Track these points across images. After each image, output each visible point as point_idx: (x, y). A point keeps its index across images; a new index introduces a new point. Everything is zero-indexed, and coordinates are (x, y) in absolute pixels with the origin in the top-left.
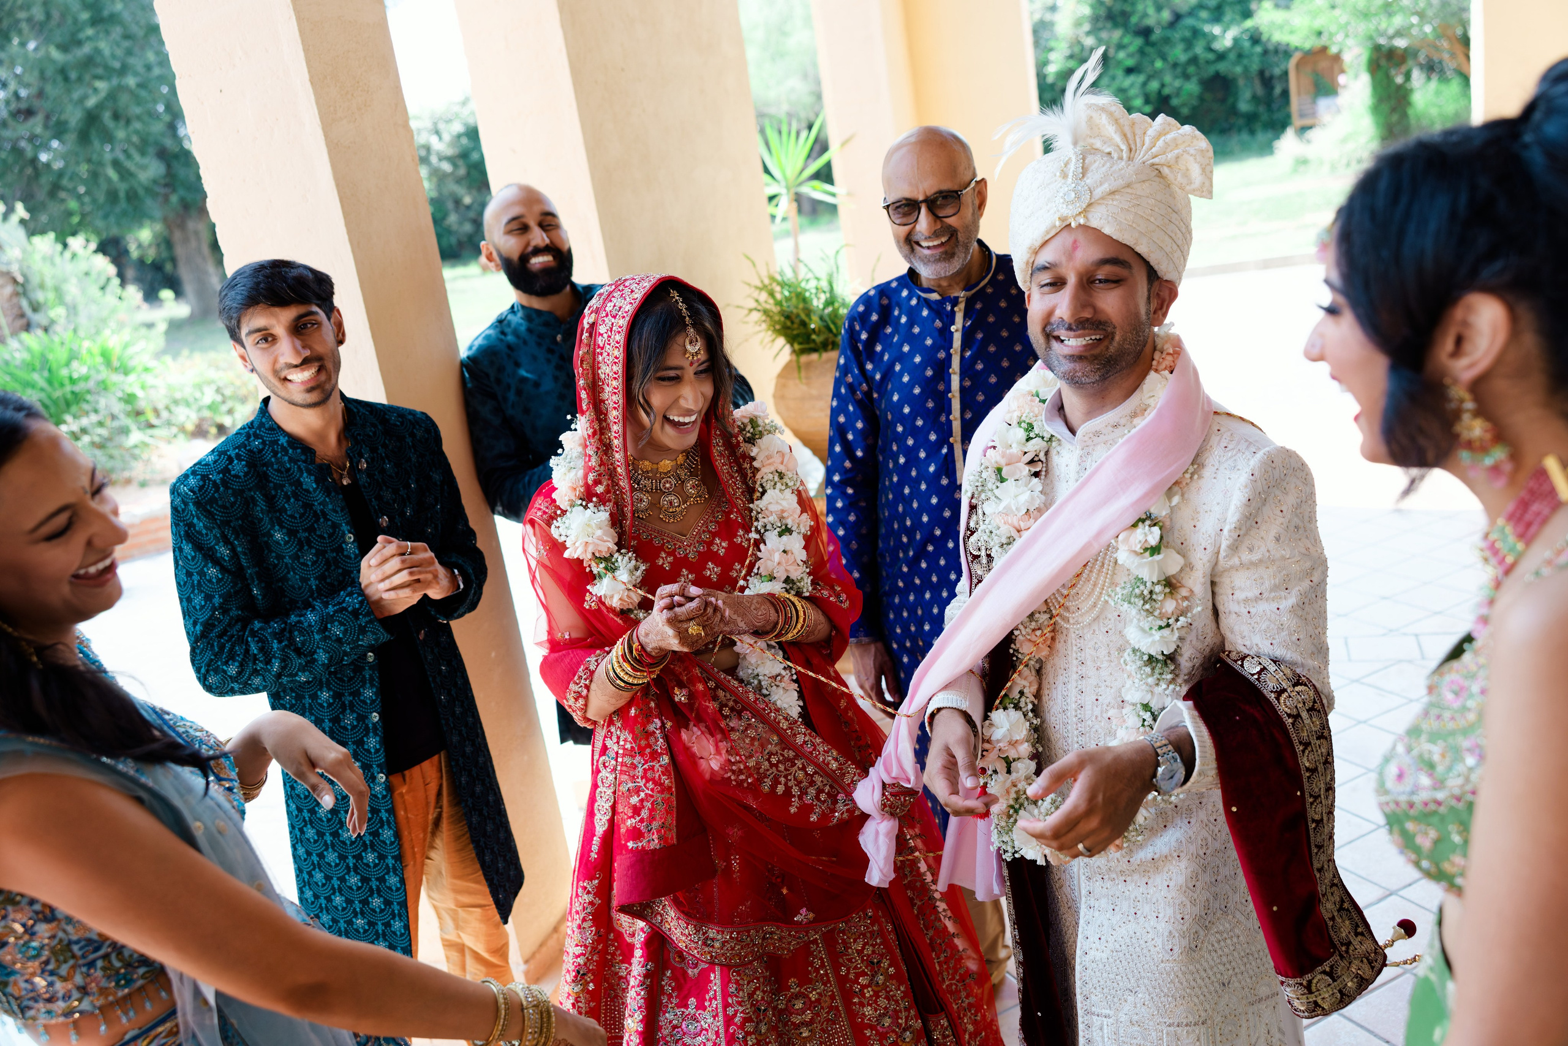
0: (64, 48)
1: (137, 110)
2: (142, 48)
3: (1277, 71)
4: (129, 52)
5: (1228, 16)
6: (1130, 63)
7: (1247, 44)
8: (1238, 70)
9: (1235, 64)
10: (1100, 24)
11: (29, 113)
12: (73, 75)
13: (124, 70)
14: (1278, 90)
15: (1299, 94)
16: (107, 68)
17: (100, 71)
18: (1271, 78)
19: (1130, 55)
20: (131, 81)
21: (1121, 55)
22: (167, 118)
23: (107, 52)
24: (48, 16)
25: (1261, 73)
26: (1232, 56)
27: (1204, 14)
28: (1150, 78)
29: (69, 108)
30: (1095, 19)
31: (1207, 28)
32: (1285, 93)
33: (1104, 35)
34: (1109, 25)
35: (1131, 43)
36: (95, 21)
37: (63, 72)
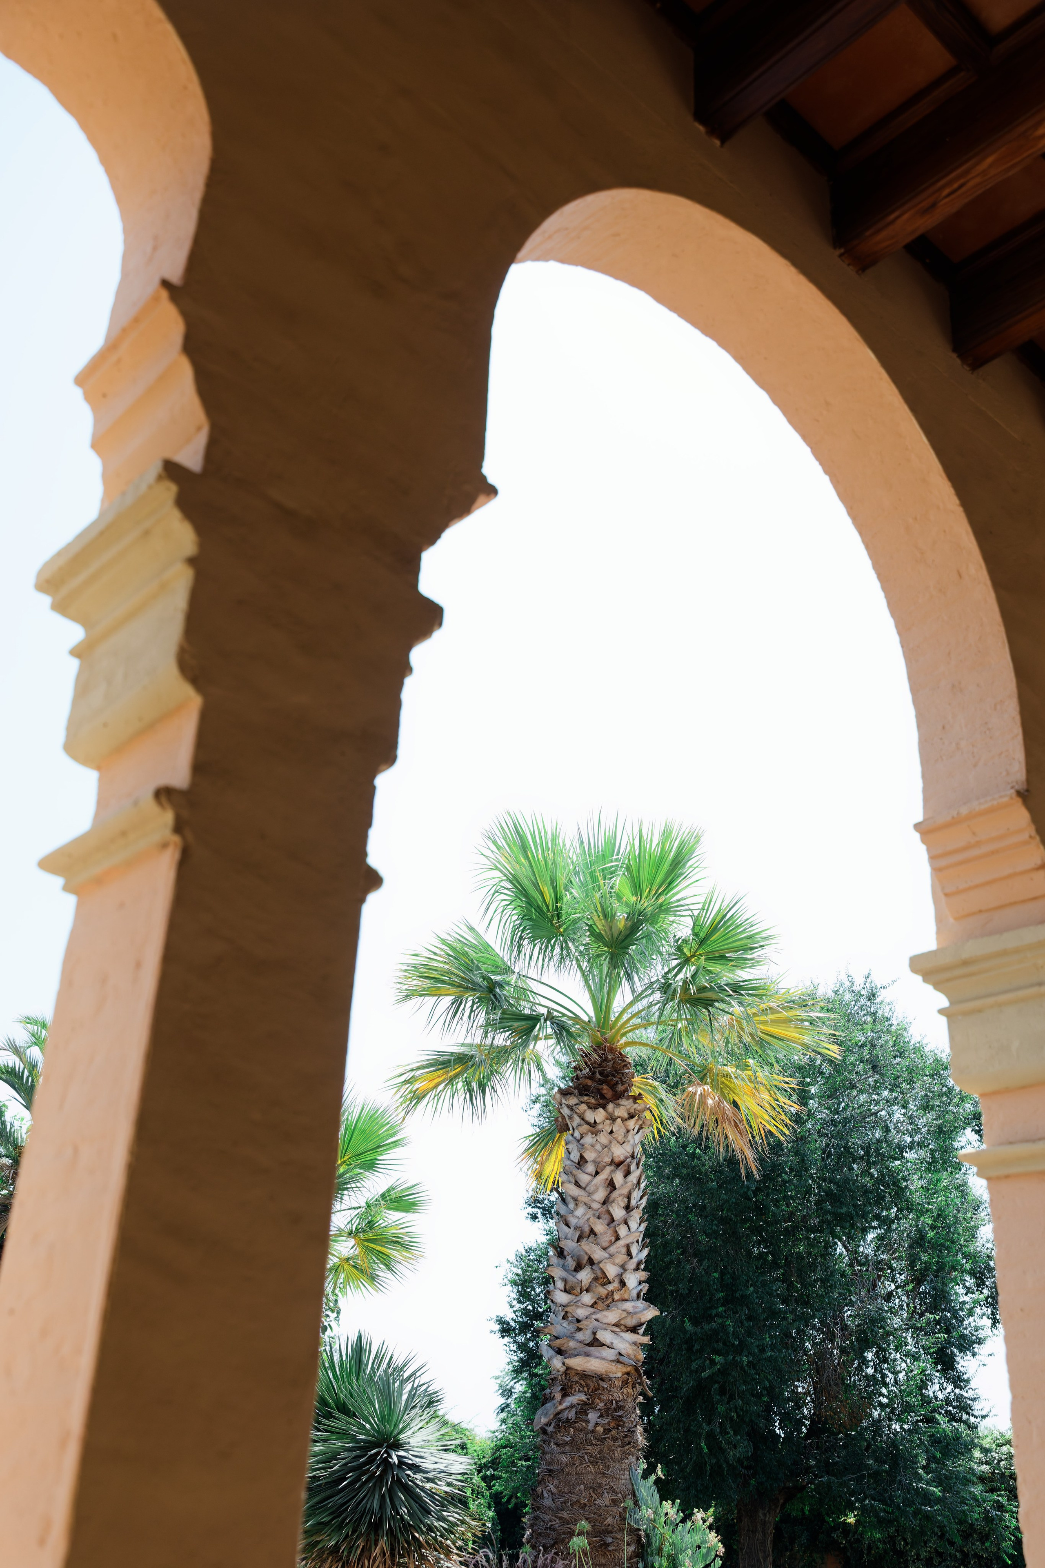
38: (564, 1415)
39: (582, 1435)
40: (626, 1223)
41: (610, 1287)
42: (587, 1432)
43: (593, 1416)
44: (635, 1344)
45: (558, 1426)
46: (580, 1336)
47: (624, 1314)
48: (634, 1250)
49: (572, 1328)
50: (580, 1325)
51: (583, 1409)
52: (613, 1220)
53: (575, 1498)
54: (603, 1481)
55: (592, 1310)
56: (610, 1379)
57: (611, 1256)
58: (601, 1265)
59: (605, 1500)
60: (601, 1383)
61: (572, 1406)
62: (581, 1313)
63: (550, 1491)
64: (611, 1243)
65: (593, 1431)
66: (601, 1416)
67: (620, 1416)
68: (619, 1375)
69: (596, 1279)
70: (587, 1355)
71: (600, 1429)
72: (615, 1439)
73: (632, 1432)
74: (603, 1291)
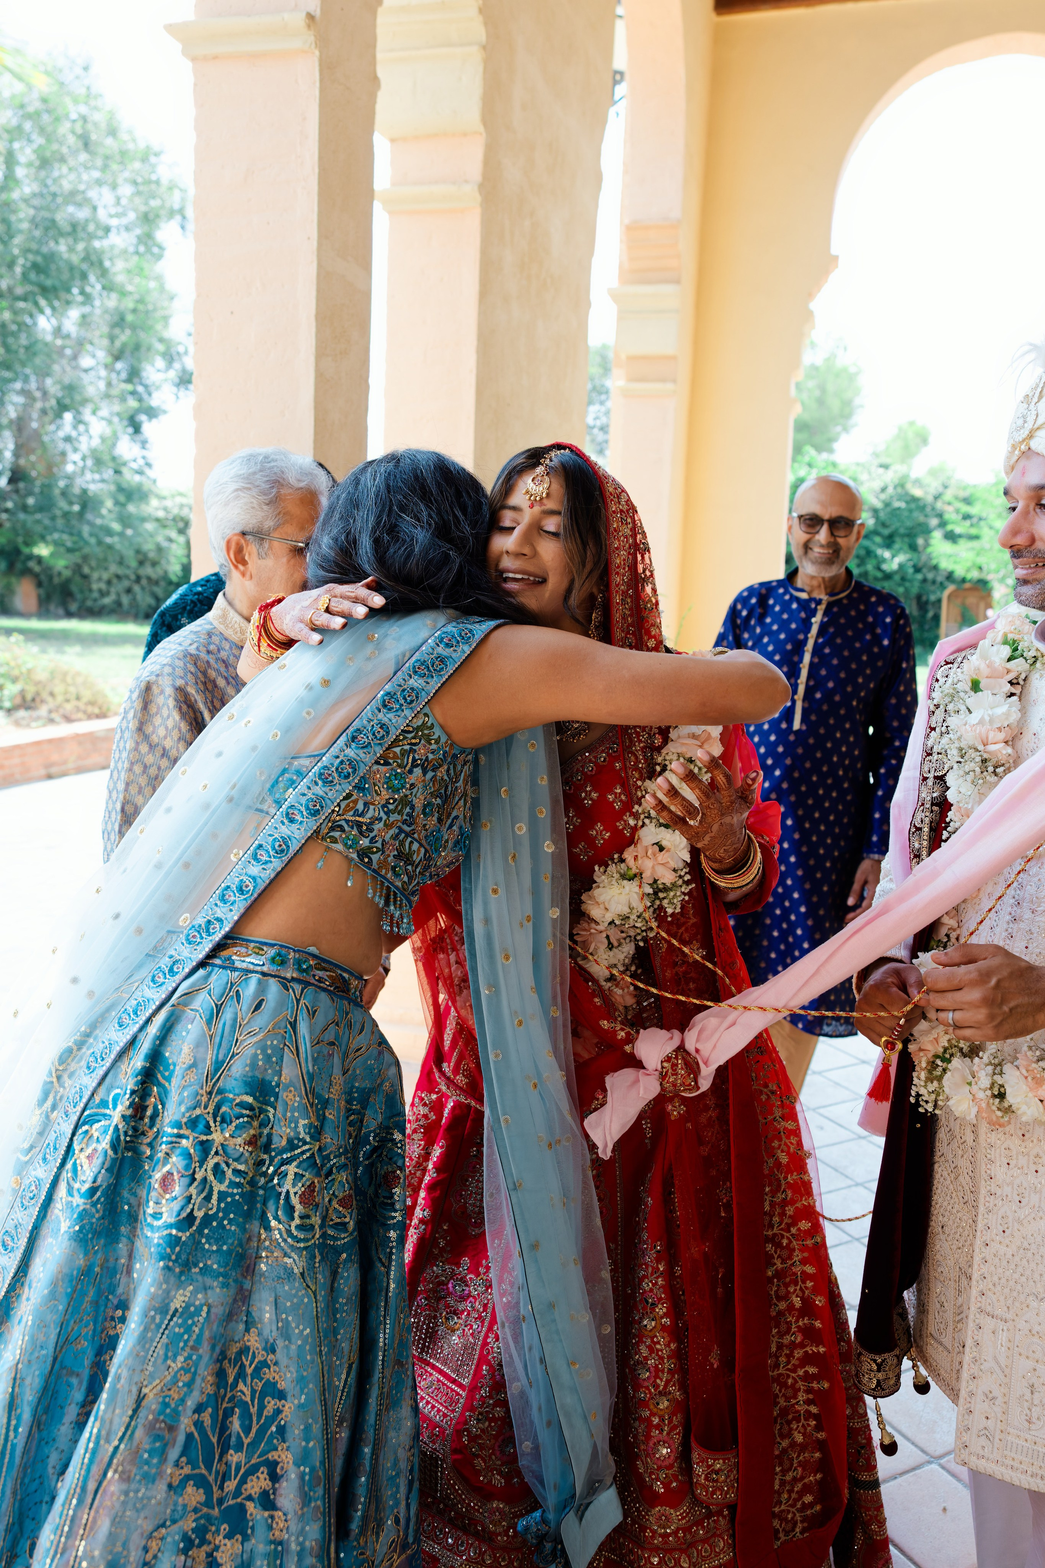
3: (933, 598)
5: (897, 546)
7: (911, 571)
8: (901, 590)
9: (900, 585)
14: (930, 614)
15: (947, 621)
18: (927, 602)
25: (919, 597)
26: (897, 578)
27: (878, 539)
31: (879, 552)
32: (937, 618)
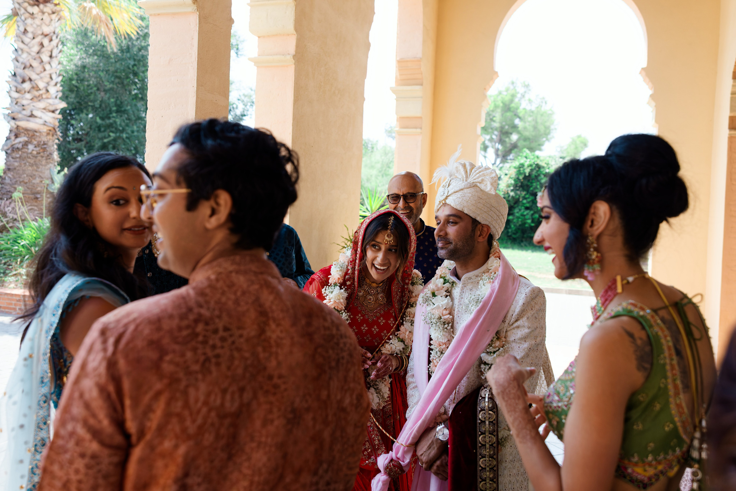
0: (102, 119)
1: (123, 147)
2: (133, 125)
4: (127, 125)
6: (528, 205)
10: (518, 188)
11: (80, 140)
12: (102, 129)
13: (122, 131)
16: (116, 129)
17: (113, 129)
19: (528, 202)
20: (124, 135)
21: (525, 201)
22: (134, 152)
23: (118, 123)
24: (101, 106)
28: (535, 213)
29: (97, 141)
30: (515, 186)
33: (518, 192)
34: (521, 189)
35: (529, 198)
36: (117, 112)
37: (99, 128)
38: (16, 146)
39: (25, 155)
40: (50, 63)
41: (41, 92)
42: (27, 153)
43: (31, 147)
44: (54, 118)
45: (13, 150)
46: (24, 112)
47: (48, 105)
48: (54, 76)
49: (20, 108)
50: (24, 107)
51: (26, 144)
52: (42, 62)
53: (21, 180)
54: (36, 173)
55: (31, 101)
56: (40, 132)
57: (41, 78)
58: (36, 82)
59: (37, 180)
60: (35, 133)
61: (20, 142)
62: (25, 102)
63: (9, 177)
64: (41, 72)
65: (31, 153)
66: (35, 147)
67: (45, 148)
68: (45, 130)
69: (33, 88)
70: (28, 121)
71: (35, 152)
72: (42, 157)
73: (51, 154)
74: (37, 94)
